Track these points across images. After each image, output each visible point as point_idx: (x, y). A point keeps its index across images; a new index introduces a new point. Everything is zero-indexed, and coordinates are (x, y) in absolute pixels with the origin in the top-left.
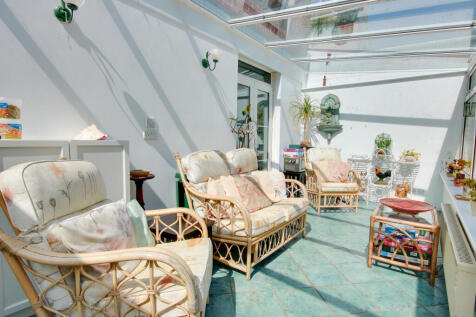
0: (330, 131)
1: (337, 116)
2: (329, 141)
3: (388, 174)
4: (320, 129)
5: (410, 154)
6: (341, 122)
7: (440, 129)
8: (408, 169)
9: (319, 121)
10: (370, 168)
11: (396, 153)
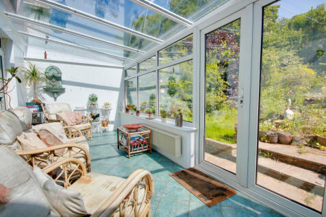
0: (55, 92)
1: (60, 82)
2: (55, 99)
3: (98, 116)
4: (47, 90)
5: (107, 104)
6: (64, 86)
7: (115, 92)
8: (106, 111)
9: (44, 84)
10: (86, 114)
11: (100, 104)
